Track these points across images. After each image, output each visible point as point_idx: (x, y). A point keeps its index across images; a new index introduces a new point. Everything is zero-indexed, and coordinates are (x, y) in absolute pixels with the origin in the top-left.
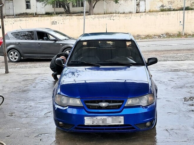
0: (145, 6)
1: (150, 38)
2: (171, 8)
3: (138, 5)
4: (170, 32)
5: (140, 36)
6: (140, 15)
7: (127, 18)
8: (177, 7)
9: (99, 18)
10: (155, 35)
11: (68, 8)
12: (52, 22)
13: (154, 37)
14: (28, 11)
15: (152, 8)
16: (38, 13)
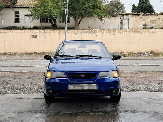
0: (128, 24)
1: (134, 56)
2: (153, 27)
3: (122, 23)
4: (155, 50)
5: (123, 53)
6: (124, 32)
7: (110, 35)
8: (159, 26)
9: (81, 33)
10: (139, 53)
11: (55, 23)
12: (33, 35)
13: (138, 55)
14: (17, 25)
15: (135, 27)
16: (26, 27)
